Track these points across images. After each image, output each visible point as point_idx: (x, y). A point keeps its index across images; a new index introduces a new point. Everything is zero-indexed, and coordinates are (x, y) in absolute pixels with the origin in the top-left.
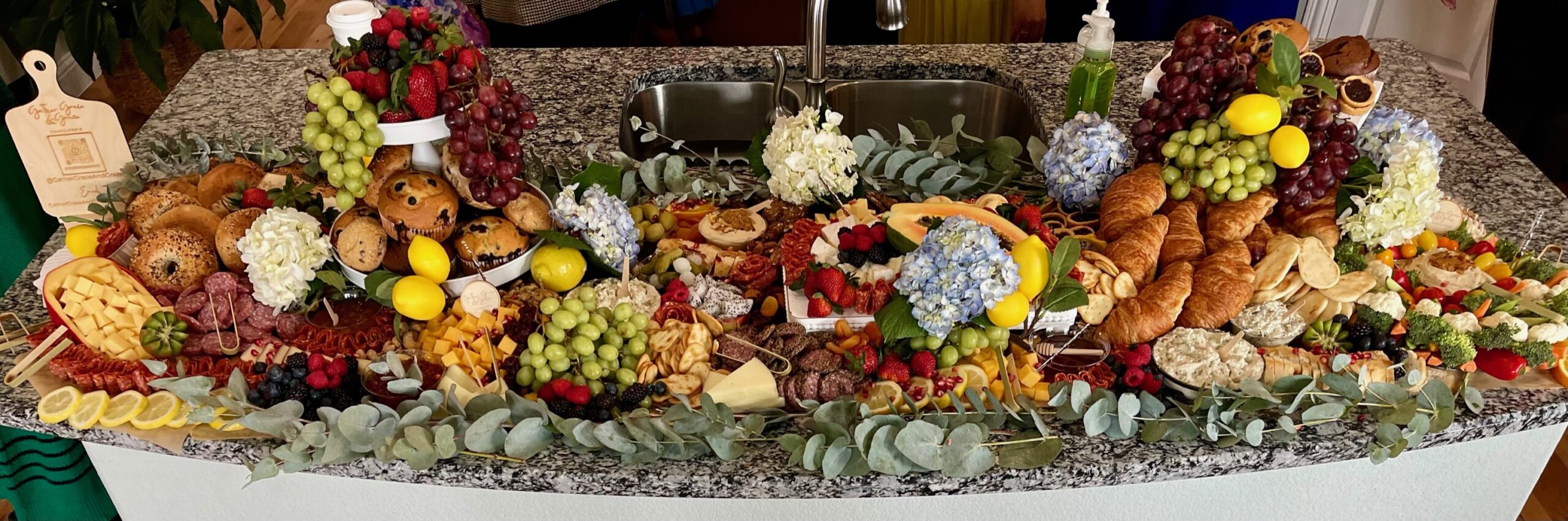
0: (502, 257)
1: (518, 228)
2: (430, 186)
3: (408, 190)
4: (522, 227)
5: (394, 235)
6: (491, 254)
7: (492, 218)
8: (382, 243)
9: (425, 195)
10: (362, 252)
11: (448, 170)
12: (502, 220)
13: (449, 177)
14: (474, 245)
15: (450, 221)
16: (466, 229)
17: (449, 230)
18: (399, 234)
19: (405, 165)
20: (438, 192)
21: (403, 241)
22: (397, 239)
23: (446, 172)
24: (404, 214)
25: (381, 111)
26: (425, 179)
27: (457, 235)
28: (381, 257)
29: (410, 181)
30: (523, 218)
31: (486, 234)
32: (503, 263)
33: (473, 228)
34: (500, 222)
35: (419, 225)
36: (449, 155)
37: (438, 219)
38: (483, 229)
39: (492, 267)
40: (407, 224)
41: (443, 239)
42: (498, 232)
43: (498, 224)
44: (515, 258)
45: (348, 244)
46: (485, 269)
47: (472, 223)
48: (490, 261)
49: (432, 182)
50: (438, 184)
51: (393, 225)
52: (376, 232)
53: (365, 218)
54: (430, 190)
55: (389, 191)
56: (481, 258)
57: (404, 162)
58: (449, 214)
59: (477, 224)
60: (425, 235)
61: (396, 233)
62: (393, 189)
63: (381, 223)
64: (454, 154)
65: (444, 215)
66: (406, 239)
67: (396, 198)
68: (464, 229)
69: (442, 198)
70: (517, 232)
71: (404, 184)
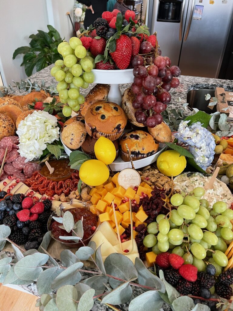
0: (144, 154)
1: (155, 139)
2: (114, 110)
3: (102, 111)
4: (157, 139)
5: (90, 133)
6: (139, 152)
7: (142, 132)
8: (83, 137)
9: (111, 115)
10: (72, 139)
11: (125, 104)
12: (147, 133)
13: (125, 107)
14: (131, 145)
15: (121, 130)
16: (128, 136)
17: (119, 136)
18: (92, 134)
19: (104, 98)
20: (118, 114)
21: (94, 137)
22: (91, 136)
23: (124, 105)
24: (97, 123)
25: (96, 61)
26: (113, 106)
27: (123, 138)
28: (81, 143)
29: (104, 106)
30: (158, 134)
31: (138, 141)
32: (144, 158)
33: (132, 136)
34: (147, 135)
35: (103, 131)
36: (127, 96)
37: (115, 128)
38: (137, 137)
39: (138, 159)
40: (97, 129)
41: (115, 139)
42: (145, 140)
43: (145, 136)
44: (151, 155)
45: (66, 134)
46: (134, 160)
47: (132, 133)
48: (137, 155)
49: (116, 108)
50: (119, 110)
51: (91, 128)
52: (81, 130)
53: (78, 122)
54: (114, 112)
55: (92, 110)
56: (133, 153)
57: (104, 96)
58: (121, 127)
59: (134, 134)
60: (106, 137)
61: (91, 132)
62: (94, 109)
63: (85, 126)
64: (130, 96)
65: (118, 128)
66: (96, 137)
67: (95, 114)
68: (127, 135)
69: (120, 118)
70: (154, 141)
71: (101, 107)
